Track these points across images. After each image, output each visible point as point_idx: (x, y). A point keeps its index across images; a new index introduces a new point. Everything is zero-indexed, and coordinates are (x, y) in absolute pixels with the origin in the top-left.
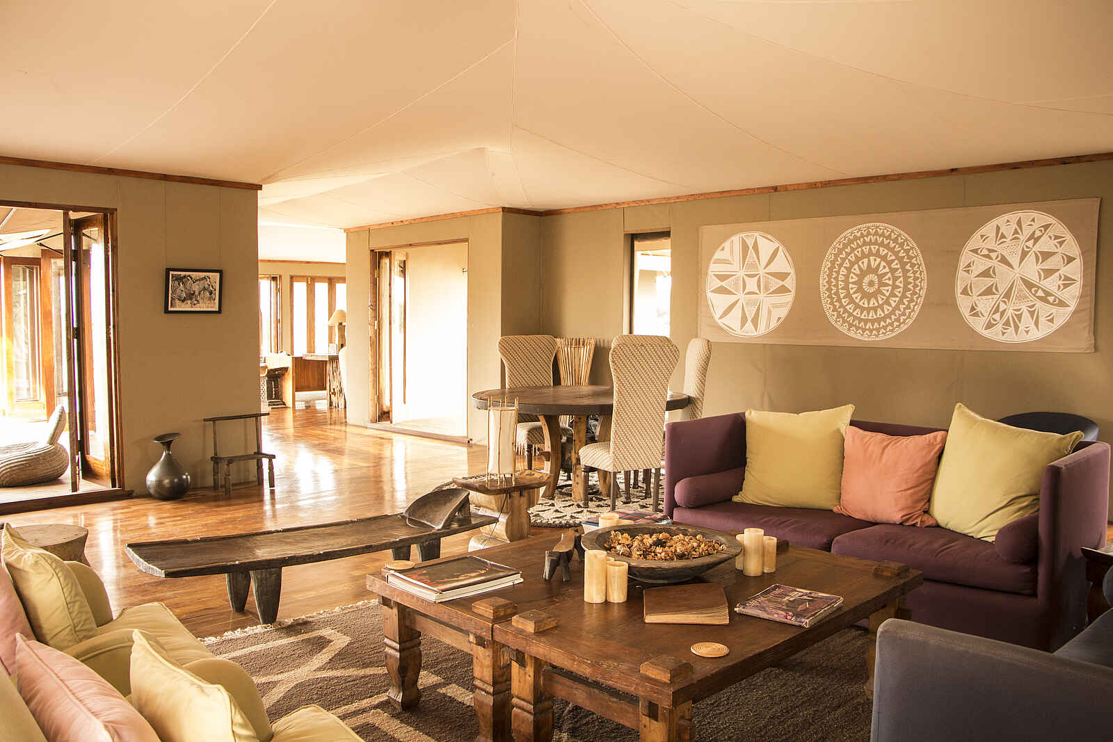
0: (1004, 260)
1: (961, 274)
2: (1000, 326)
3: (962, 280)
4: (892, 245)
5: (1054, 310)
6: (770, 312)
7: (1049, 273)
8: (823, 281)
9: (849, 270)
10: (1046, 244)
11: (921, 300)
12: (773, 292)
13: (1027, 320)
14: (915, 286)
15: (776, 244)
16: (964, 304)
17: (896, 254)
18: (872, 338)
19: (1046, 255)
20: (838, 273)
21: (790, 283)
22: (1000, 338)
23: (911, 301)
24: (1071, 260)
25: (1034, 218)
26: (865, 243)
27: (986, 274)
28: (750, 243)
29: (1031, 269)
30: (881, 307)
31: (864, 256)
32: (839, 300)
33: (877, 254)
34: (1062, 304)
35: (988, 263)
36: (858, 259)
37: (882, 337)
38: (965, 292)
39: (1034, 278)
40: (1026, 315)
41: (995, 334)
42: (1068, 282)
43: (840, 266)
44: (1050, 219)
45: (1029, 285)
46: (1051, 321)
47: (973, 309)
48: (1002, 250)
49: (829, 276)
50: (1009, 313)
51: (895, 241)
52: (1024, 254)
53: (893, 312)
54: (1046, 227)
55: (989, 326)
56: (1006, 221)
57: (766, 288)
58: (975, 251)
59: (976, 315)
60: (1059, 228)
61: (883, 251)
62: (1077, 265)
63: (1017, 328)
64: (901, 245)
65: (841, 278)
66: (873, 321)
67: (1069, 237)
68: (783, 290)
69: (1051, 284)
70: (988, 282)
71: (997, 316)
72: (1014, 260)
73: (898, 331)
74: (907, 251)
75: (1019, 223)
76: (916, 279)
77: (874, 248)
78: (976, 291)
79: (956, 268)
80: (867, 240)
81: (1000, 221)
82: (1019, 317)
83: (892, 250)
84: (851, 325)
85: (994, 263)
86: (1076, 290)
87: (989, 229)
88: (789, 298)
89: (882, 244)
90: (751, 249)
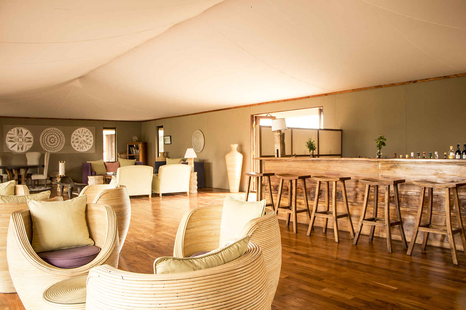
0: (80, 137)
1: (72, 139)
2: (80, 149)
3: (72, 140)
4: (58, 133)
5: (89, 145)
6: (26, 147)
7: (88, 139)
8: (41, 139)
9: (47, 137)
10: (87, 134)
11: (64, 144)
12: (27, 142)
13: (84, 148)
14: (63, 141)
15: (28, 131)
16: (73, 145)
17: (58, 134)
18: (54, 152)
19: (87, 136)
20: (44, 138)
21: (32, 140)
22: (80, 151)
23: (62, 144)
24: (91, 137)
25: (85, 129)
26: (51, 132)
27: (77, 139)
28: (20, 130)
29: (85, 138)
30: (55, 145)
31: (51, 134)
32: (45, 144)
33: (54, 134)
34: (90, 145)
35: (77, 137)
36: (49, 135)
37: (55, 151)
38: (73, 142)
39: (85, 140)
40: (84, 147)
41: (79, 150)
42: (91, 141)
43: (45, 136)
44: (88, 130)
45: (85, 141)
46: (89, 147)
47: (74, 145)
48: (79, 135)
49: (42, 138)
50: (81, 146)
51: (58, 132)
52: (83, 136)
53: (58, 146)
55: (78, 149)
56: (80, 129)
57: (25, 141)
58: (75, 135)
59: (75, 147)
60: (89, 131)
61: (55, 134)
62: (92, 138)
63: (83, 149)
64: (59, 133)
65: (45, 139)
66: (53, 148)
67: (91, 133)
68: (30, 141)
69: (88, 141)
70: (77, 140)
71: (79, 147)
72: (82, 137)
73: (59, 150)
74: (60, 134)
75: (82, 130)
76: (63, 139)
77: (53, 133)
78: (75, 142)
79: (71, 138)
80: (51, 131)
81: (79, 129)
82: (83, 147)
83: (57, 134)
84: (48, 149)
85: (78, 137)
86: (92, 142)
87: (77, 130)
88: (32, 143)
89: (55, 132)
90: (20, 131)
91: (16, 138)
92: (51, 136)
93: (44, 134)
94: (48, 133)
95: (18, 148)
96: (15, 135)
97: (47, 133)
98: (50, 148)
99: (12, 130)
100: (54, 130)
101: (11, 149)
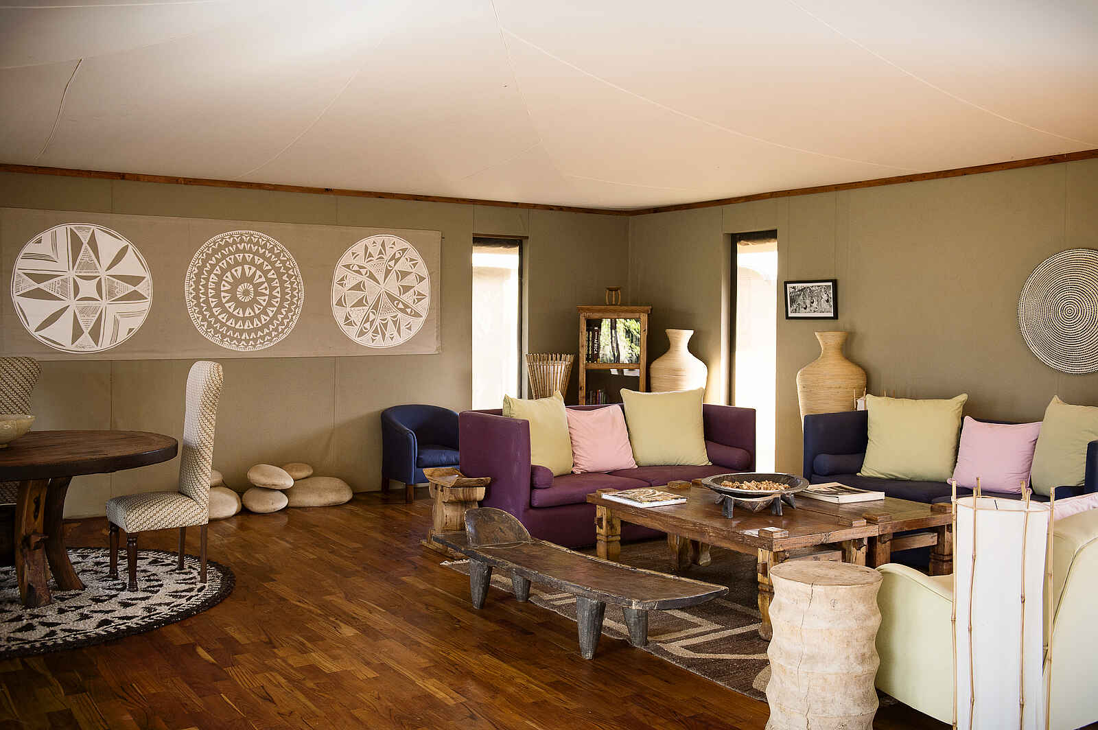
0: (372, 277)
1: (336, 286)
2: (370, 334)
3: (337, 292)
4: (273, 259)
5: (411, 319)
6: (116, 322)
7: (406, 289)
8: (189, 288)
9: (220, 277)
10: (403, 265)
11: (298, 311)
12: (121, 299)
13: (391, 328)
14: (293, 296)
15: (124, 243)
16: (339, 314)
18: (250, 349)
19: (404, 274)
20: (207, 280)
21: (145, 288)
22: (371, 344)
23: (289, 310)
24: (422, 279)
25: (394, 243)
27: (358, 287)
28: (84, 237)
29: (392, 286)
30: (258, 316)
31: (237, 264)
32: (209, 309)
33: (252, 263)
34: (417, 315)
35: (359, 278)
36: (230, 267)
37: (259, 347)
38: (339, 303)
39: (395, 292)
40: (390, 324)
41: (365, 341)
42: (420, 296)
43: (210, 272)
44: (407, 245)
45: (392, 298)
46: (410, 329)
47: (347, 319)
48: (369, 266)
49: (197, 282)
50: (377, 323)
51: (271, 250)
52: (388, 272)
53: (271, 322)
54: (404, 250)
55: (361, 334)
56: (373, 242)
57: (111, 293)
58: (348, 266)
59: (350, 324)
60: (413, 253)
61: (258, 261)
62: (426, 283)
63: (384, 335)
64: (278, 256)
65: (211, 285)
67: (420, 261)
68: (136, 296)
69: (408, 298)
70: (360, 294)
71: (367, 325)
72: (380, 277)
73: (276, 341)
74: (283, 262)
75: (383, 245)
76: (293, 289)
77: (249, 257)
78: (349, 304)
79: (331, 280)
80: (241, 247)
81: (367, 241)
82: (385, 325)
83: (268, 260)
84: (224, 336)
85: (364, 278)
86: (426, 302)
87: (359, 247)
88: (145, 306)
89: (256, 253)
90: (85, 244)
91: (65, 281)
92: (239, 268)
93: (205, 262)
94: (224, 257)
95: (77, 332)
96: (62, 263)
97: (219, 256)
98: (235, 330)
99: (46, 236)
100: (250, 241)
101: (36, 335)
